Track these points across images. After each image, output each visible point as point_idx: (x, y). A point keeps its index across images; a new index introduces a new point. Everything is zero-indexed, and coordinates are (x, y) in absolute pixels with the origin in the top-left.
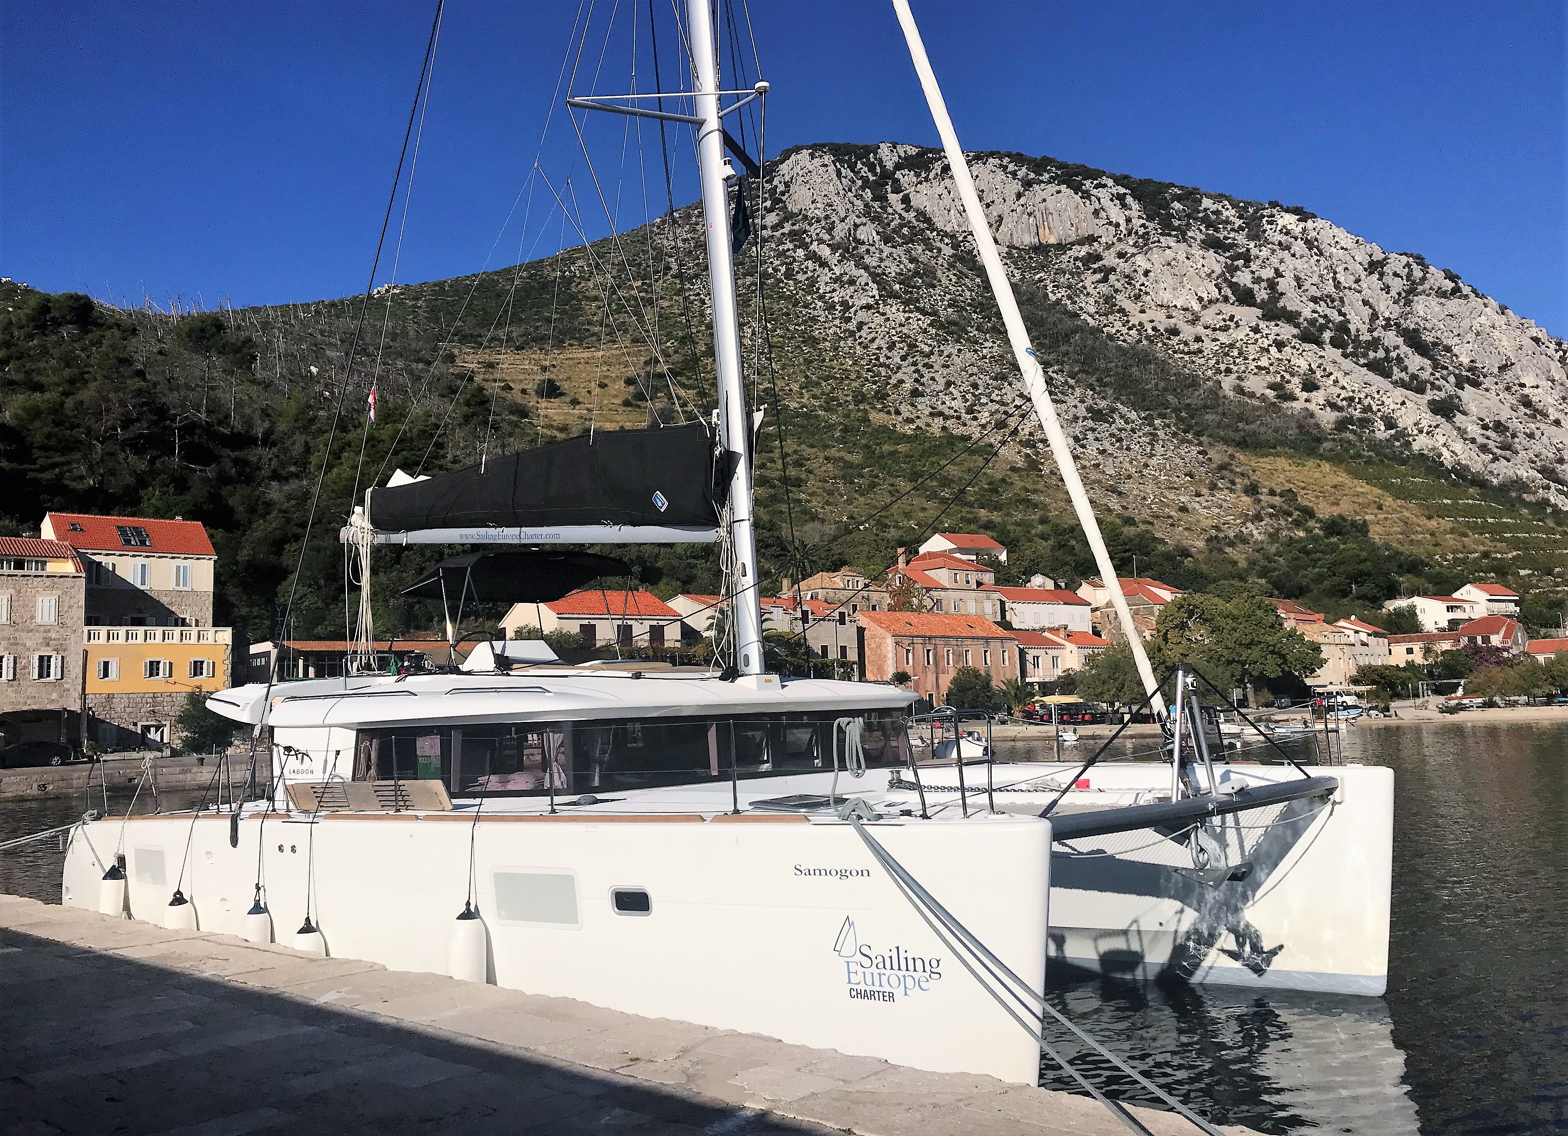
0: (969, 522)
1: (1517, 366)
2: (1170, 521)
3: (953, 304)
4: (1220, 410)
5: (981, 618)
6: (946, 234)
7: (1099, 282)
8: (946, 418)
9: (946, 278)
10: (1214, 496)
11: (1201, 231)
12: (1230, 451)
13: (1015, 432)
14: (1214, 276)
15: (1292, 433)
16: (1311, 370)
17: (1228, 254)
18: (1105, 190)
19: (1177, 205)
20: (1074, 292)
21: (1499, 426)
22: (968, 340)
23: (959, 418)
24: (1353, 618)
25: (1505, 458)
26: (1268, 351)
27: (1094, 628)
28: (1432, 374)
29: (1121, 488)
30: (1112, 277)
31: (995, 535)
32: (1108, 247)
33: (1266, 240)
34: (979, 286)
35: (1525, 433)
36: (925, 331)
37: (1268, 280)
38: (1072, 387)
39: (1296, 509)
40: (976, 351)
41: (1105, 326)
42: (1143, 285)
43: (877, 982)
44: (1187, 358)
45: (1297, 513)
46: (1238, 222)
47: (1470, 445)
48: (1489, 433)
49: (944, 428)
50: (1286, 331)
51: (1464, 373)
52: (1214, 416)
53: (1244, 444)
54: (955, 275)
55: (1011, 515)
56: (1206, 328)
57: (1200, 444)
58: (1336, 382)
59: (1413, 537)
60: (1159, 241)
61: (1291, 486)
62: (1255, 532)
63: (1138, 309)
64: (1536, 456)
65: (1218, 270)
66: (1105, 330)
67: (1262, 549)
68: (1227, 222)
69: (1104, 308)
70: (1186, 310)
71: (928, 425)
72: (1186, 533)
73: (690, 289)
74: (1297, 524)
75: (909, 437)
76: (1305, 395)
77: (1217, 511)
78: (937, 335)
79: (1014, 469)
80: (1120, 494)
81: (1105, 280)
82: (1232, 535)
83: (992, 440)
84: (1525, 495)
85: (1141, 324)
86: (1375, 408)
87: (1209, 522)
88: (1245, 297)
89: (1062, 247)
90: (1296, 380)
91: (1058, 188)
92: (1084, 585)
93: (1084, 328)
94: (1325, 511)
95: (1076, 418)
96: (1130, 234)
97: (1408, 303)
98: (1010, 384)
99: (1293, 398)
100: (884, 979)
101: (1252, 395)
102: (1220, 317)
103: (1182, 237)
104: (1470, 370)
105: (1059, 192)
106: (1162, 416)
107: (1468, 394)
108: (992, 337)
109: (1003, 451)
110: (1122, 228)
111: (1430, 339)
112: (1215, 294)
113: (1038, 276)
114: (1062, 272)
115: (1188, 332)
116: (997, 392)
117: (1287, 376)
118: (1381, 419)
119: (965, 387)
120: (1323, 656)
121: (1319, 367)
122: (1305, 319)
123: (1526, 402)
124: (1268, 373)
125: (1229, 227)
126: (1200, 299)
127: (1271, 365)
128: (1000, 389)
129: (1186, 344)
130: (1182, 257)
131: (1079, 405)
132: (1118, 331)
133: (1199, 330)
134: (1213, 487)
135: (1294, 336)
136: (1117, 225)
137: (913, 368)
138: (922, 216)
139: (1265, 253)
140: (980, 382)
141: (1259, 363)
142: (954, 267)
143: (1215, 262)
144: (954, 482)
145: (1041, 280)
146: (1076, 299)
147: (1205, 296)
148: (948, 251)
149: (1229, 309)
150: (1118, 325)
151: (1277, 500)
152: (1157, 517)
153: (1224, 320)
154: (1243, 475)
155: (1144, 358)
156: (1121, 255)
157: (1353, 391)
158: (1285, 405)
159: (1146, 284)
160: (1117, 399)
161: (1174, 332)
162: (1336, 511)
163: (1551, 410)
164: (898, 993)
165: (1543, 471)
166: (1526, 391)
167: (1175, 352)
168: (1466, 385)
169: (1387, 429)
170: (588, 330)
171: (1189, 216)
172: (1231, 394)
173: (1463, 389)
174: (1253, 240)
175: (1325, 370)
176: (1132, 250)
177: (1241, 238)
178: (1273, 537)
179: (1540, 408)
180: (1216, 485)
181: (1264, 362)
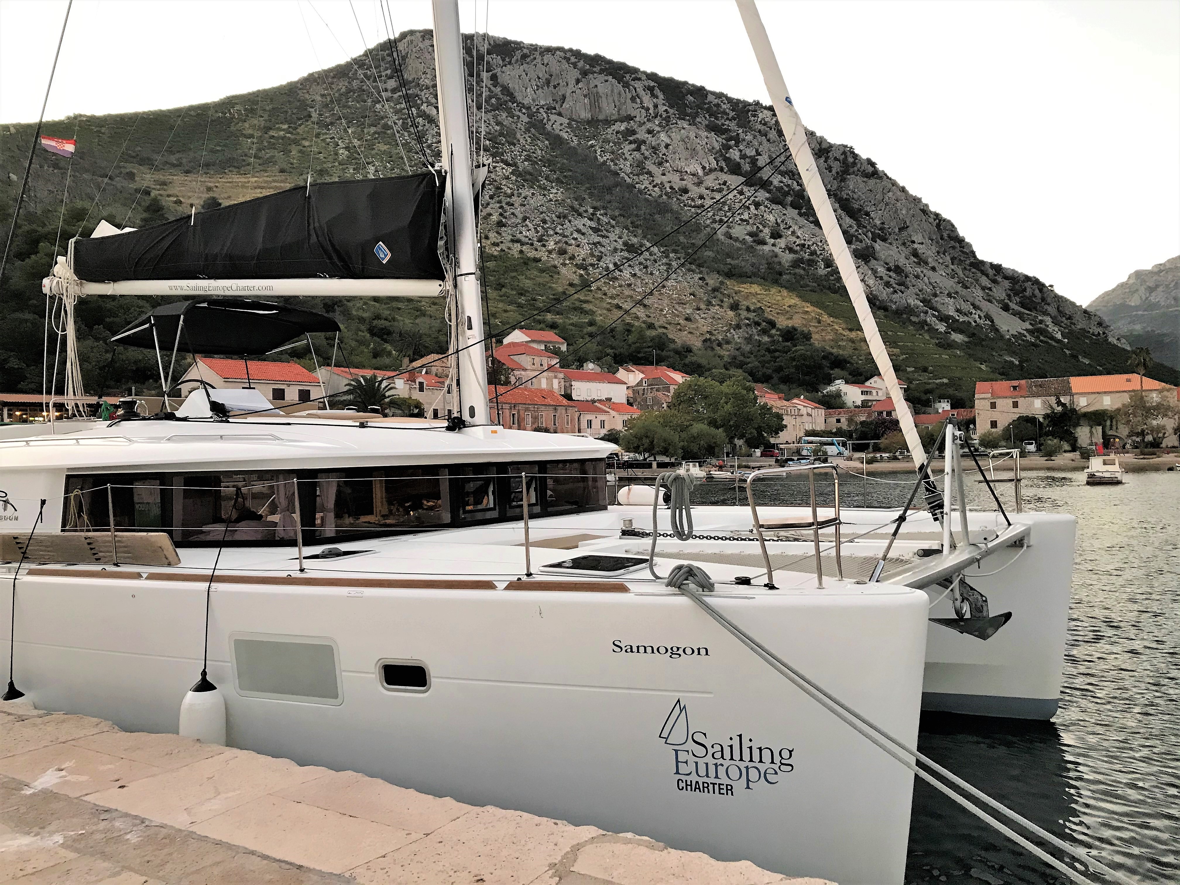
0: (540, 322)
1: (910, 230)
2: (679, 327)
3: (528, 158)
4: (715, 249)
5: (551, 392)
6: (524, 106)
7: (634, 150)
8: (523, 244)
9: (523, 139)
10: (709, 310)
11: (706, 118)
12: (721, 278)
13: (572, 258)
14: (714, 151)
15: (763, 268)
16: (777, 223)
17: (724, 136)
18: (640, 82)
19: (690, 98)
20: (617, 156)
21: (898, 270)
22: (539, 187)
23: (532, 244)
24: (802, 397)
25: (901, 291)
26: (748, 208)
27: (628, 400)
28: (857, 231)
29: (646, 302)
30: (643, 147)
31: (557, 332)
32: (641, 124)
33: (750, 128)
34: (547, 147)
35: (914, 275)
36: (507, 178)
37: (750, 157)
38: (613, 227)
39: (764, 321)
40: (544, 195)
41: (637, 183)
42: (664, 154)
43: (712, 773)
44: (693, 210)
45: (764, 323)
46: (732, 114)
47: (880, 282)
48: (891, 274)
49: (521, 252)
50: (762, 195)
51: (877, 231)
52: (711, 253)
53: (730, 275)
54: (530, 137)
55: (569, 318)
56: (707, 189)
57: (701, 272)
58: (793, 233)
59: (840, 343)
60: (676, 124)
61: (761, 305)
62: (736, 336)
63: (661, 173)
64: (920, 291)
65: (717, 146)
66: (637, 186)
67: (740, 348)
68: (725, 113)
69: (637, 170)
70: (693, 175)
71: (509, 248)
72: (689, 336)
73: (326, 134)
74: (764, 332)
75: (495, 257)
76: (772, 241)
77: (711, 320)
78: (516, 181)
79: (571, 285)
80: (645, 306)
81: (638, 149)
82: (720, 338)
83: (556, 262)
84: (912, 318)
85: (662, 183)
86: (819, 252)
87: (705, 329)
88: (735, 169)
89: (608, 122)
90: (767, 231)
91: (606, 78)
92: (621, 370)
93: (621, 184)
94: (783, 322)
95: (615, 250)
96: (656, 117)
97: (843, 180)
98: (570, 221)
99: (764, 243)
100: (722, 771)
101: (737, 240)
102: (717, 182)
103: (692, 123)
104: (881, 229)
105: (607, 81)
106: (675, 251)
107: (878, 246)
108: (556, 185)
109: (563, 270)
110: (651, 111)
111: (856, 206)
112: (714, 164)
113: (590, 143)
114: (607, 141)
115: (694, 191)
116: (560, 227)
117: (761, 227)
118: (822, 260)
119: (537, 221)
120: (784, 423)
121: (782, 222)
122: (775, 187)
123: (915, 254)
124: (748, 224)
125: (725, 117)
126: (704, 168)
127: (750, 218)
128: (562, 225)
129: (693, 200)
130: (692, 135)
131: (618, 240)
132: (646, 188)
133: (702, 190)
134: (709, 303)
135: (767, 199)
136: (648, 109)
137: (498, 205)
138: (506, 90)
139: (749, 137)
140: (547, 218)
141: (742, 217)
142: (529, 131)
143: (716, 141)
144: (529, 292)
145: (592, 146)
146: (618, 162)
147: (707, 165)
148: (525, 119)
149: (724, 177)
150: (646, 183)
151: (752, 315)
152: (670, 324)
153: (720, 184)
154: (729, 296)
155: (662, 209)
156: (649, 132)
157: (805, 240)
158: (759, 247)
159: (667, 154)
160: (644, 237)
161: (685, 191)
162: (790, 323)
163: (930, 260)
164: (739, 786)
165: (922, 301)
166: (916, 246)
167: (685, 205)
168: (878, 240)
169: (825, 268)
170: (244, 160)
171: (699, 107)
172: (722, 238)
173: (876, 242)
174: (742, 127)
175: (786, 224)
176: (657, 129)
177: (732, 125)
178: (749, 340)
179: (923, 258)
180: (710, 302)
181: (746, 216)
